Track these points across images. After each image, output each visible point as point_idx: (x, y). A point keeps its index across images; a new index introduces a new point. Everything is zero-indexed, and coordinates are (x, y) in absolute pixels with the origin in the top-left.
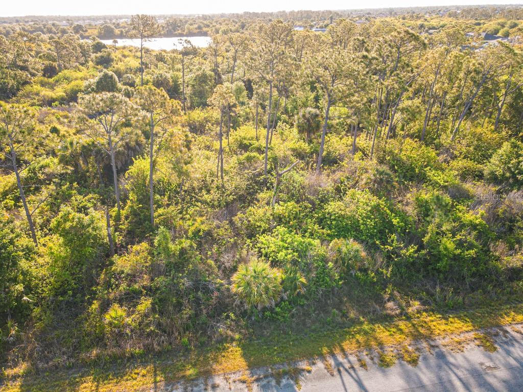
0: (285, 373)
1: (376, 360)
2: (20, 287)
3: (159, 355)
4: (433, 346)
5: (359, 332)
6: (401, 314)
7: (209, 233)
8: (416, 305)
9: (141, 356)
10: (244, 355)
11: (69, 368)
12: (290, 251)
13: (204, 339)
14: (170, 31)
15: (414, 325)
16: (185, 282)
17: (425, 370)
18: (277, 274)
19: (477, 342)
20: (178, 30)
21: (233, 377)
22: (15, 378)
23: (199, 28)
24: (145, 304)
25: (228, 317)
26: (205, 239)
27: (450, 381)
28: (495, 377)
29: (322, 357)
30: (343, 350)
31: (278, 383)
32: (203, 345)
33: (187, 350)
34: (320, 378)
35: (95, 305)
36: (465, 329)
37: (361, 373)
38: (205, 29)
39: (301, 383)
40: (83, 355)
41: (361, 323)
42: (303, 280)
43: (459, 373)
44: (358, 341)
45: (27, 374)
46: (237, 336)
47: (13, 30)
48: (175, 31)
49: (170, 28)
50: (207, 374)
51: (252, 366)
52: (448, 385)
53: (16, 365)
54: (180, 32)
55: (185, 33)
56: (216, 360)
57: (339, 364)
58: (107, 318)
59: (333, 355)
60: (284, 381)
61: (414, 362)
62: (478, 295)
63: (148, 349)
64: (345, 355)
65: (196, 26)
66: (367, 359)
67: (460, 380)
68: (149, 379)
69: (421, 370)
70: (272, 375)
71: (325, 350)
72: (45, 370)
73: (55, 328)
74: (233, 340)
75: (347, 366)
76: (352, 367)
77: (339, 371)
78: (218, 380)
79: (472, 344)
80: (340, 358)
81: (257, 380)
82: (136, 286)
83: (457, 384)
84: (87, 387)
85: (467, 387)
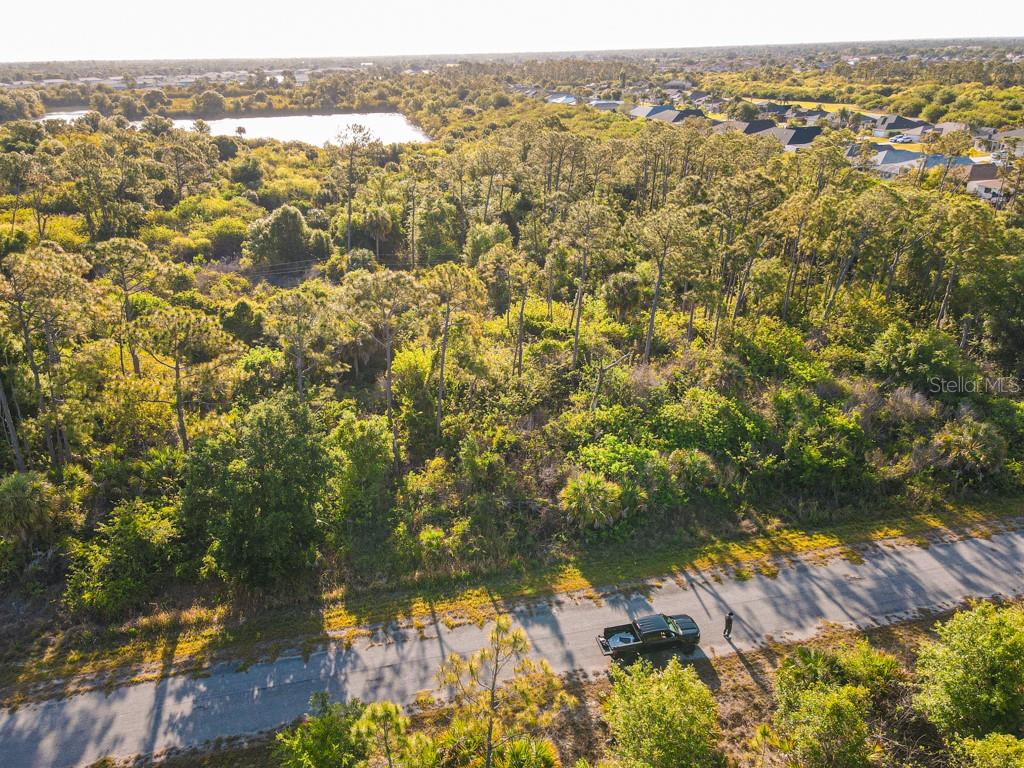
0: (634, 589)
1: (733, 576)
3: (489, 577)
4: (793, 561)
5: (711, 551)
6: (758, 532)
7: (516, 446)
8: (776, 522)
9: (467, 578)
10: (584, 576)
11: (392, 591)
12: (624, 463)
13: (535, 561)
14: (328, 103)
15: (773, 542)
16: (503, 503)
17: (785, 582)
18: (614, 488)
19: (843, 556)
20: (342, 101)
21: (577, 595)
22: (335, 601)
23: (381, 96)
24: (461, 526)
25: (558, 539)
27: (813, 592)
28: (860, 586)
29: (673, 575)
30: (694, 568)
31: (628, 598)
32: (535, 567)
33: (519, 573)
34: (672, 592)
35: (401, 528)
36: (830, 544)
37: (717, 587)
38: (392, 99)
39: (652, 597)
40: (404, 578)
41: (713, 542)
42: (644, 494)
43: (822, 584)
44: (710, 560)
45: (347, 598)
46: (572, 558)
47: (28, 101)
48: (336, 103)
49: (328, 97)
50: (547, 593)
51: (596, 586)
52: (809, 594)
53: (331, 589)
54: (345, 104)
55: (355, 106)
56: (553, 581)
57: (691, 581)
58: (423, 539)
59: (684, 572)
60: (634, 596)
61: (774, 576)
62: (849, 510)
63: (475, 572)
64: (698, 571)
65: (374, 93)
66: (722, 575)
67: (822, 589)
68: (486, 599)
69: (780, 582)
70: (620, 592)
71: (674, 568)
72: (364, 594)
74: (568, 562)
75: (700, 581)
76: (707, 582)
77: (692, 586)
78: (562, 598)
79: (837, 559)
80: (692, 575)
81: (604, 596)
82: (443, 507)
83: (819, 593)
84: (419, 606)
85: (829, 595)
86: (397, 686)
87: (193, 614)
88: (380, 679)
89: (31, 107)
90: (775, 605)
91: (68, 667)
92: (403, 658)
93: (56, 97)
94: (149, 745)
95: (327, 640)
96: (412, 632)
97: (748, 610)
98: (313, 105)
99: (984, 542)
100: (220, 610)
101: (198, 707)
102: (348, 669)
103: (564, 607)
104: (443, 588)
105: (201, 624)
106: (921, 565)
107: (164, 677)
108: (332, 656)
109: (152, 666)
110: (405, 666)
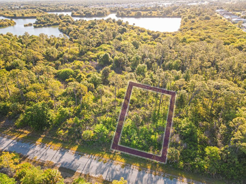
1: (98, 160)
2: (49, 121)
3: (65, 142)
4: (112, 162)
5: (101, 153)
6: (113, 153)
8: (119, 153)
9: (62, 141)
10: (77, 148)
12: (99, 130)
15: (114, 156)
17: (105, 165)
19: (122, 165)
20: (169, 14)
21: (72, 151)
22: (43, 137)
24: (67, 131)
25: (80, 140)
26: (88, 121)
28: (116, 172)
29: (90, 155)
30: (95, 155)
31: (78, 155)
32: (73, 143)
33: (69, 144)
34: (86, 158)
35: (59, 129)
36: (123, 162)
37: (93, 160)
38: (181, 14)
39: (82, 157)
40: (53, 137)
41: (104, 152)
44: (99, 155)
45: (44, 137)
46: (79, 144)
48: (167, 15)
49: (165, 13)
50: (69, 149)
51: (77, 151)
52: (106, 169)
53: (43, 135)
55: (171, 16)
56: (72, 147)
57: (91, 157)
58: (59, 132)
59: (92, 155)
60: (79, 156)
61: (104, 163)
63: (63, 140)
64: (94, 156)
65: (177, 12)
67: (109, 169)
68: (60, 146)
69: (104, 165)
72: (47, 138)
73: (52, 130)
75: (92, 158)
78: (70, 151)
79: (120, 165)
80: (93, 157)
81: (75, 153)
83: (108, 170)
84: (51, 143)
85: (109, 171)
86: (34, 154)
87: (26, 131)
88: (34, 152)
89: (106, 13)
90: (98, 168)
91: (8, 133)
92: (40, 150)
93: (113, 10)
94: (4, 148)
95: (35, 143)
96: (46, 147)
97: (92, 167)
98: (161, 15)
99: (153, 176)
100: (29, 132)
101: (13, 146)
102: (32, 149)
103: (68, 152)
104: (56, 142)
105: (25, 133)
106: (133, 174)
107: (14, 140)
108: (33, 146)
109: (15, 137)
110: (39, 152)
